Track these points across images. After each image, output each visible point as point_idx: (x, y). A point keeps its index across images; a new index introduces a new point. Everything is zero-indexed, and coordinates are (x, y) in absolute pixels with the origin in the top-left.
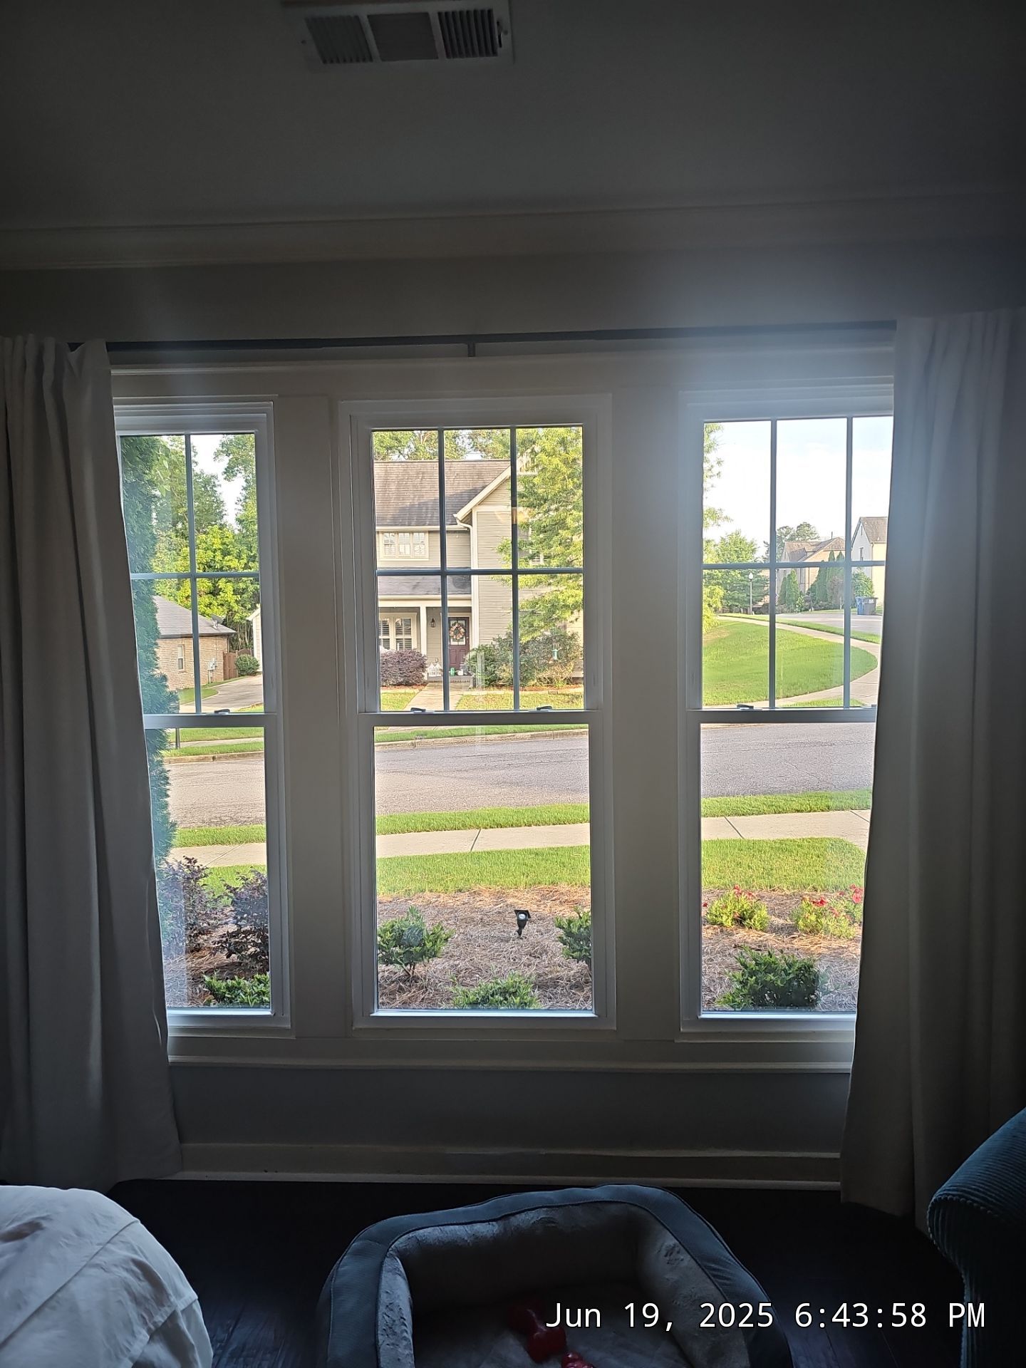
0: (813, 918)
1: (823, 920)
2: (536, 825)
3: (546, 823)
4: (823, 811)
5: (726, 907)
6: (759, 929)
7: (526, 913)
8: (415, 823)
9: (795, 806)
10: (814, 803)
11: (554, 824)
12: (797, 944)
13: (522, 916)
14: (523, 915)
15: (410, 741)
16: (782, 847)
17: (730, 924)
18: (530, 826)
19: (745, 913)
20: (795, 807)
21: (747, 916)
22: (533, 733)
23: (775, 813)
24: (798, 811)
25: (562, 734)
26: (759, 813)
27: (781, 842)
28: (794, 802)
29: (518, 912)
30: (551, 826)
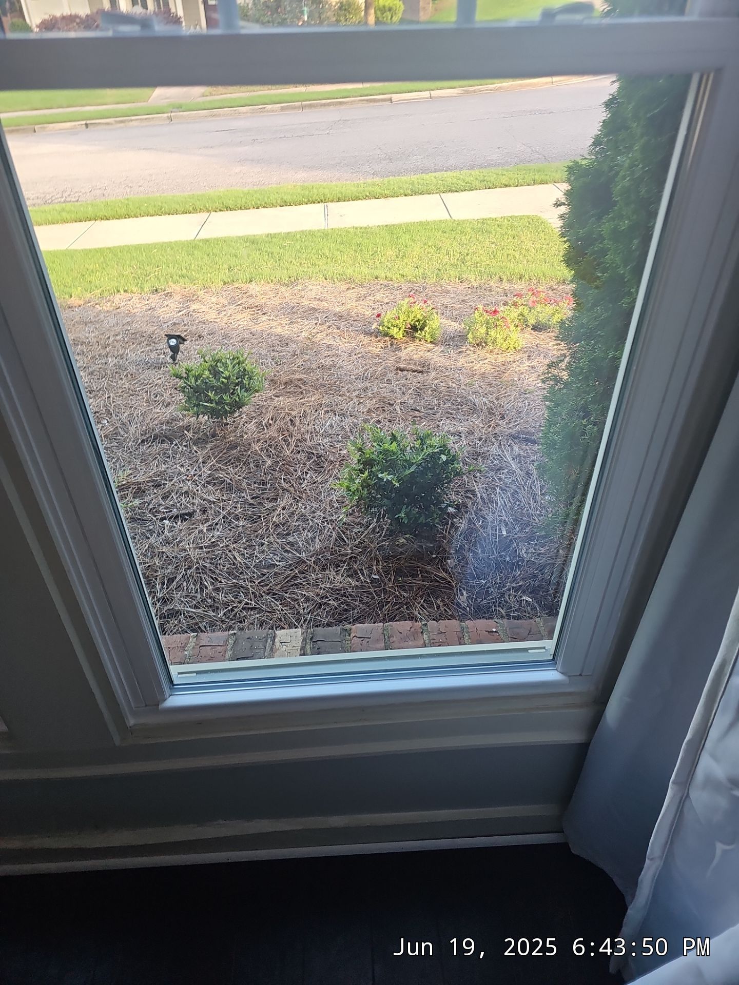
0: (483, 330)
1: (492, 333)
2: (264, 207)
3: (273, 206)
4: (529, 185)
5: (399, 318)
6: (429, 341)
7: (178, 337)
8: (147, 206)
9: (504, 180)
10: (522, 177)
11: (281, 206)
12: (462, 361)
13: (173, 342)
14: (174, 340)
15: (166, 115)
16: (483, 227)
17: (401, 336)
18: (258, 208)
19: (417, 323)
20: (504, 182)
21: (419, 327)
22: (283, 105)
23: (486, 189)
24: (506, 186)
25: (311, 106)
26: (471, 190)
27: (484, 222)
28: (504, 177)
29: (170, 337)
30: (278, 208)
